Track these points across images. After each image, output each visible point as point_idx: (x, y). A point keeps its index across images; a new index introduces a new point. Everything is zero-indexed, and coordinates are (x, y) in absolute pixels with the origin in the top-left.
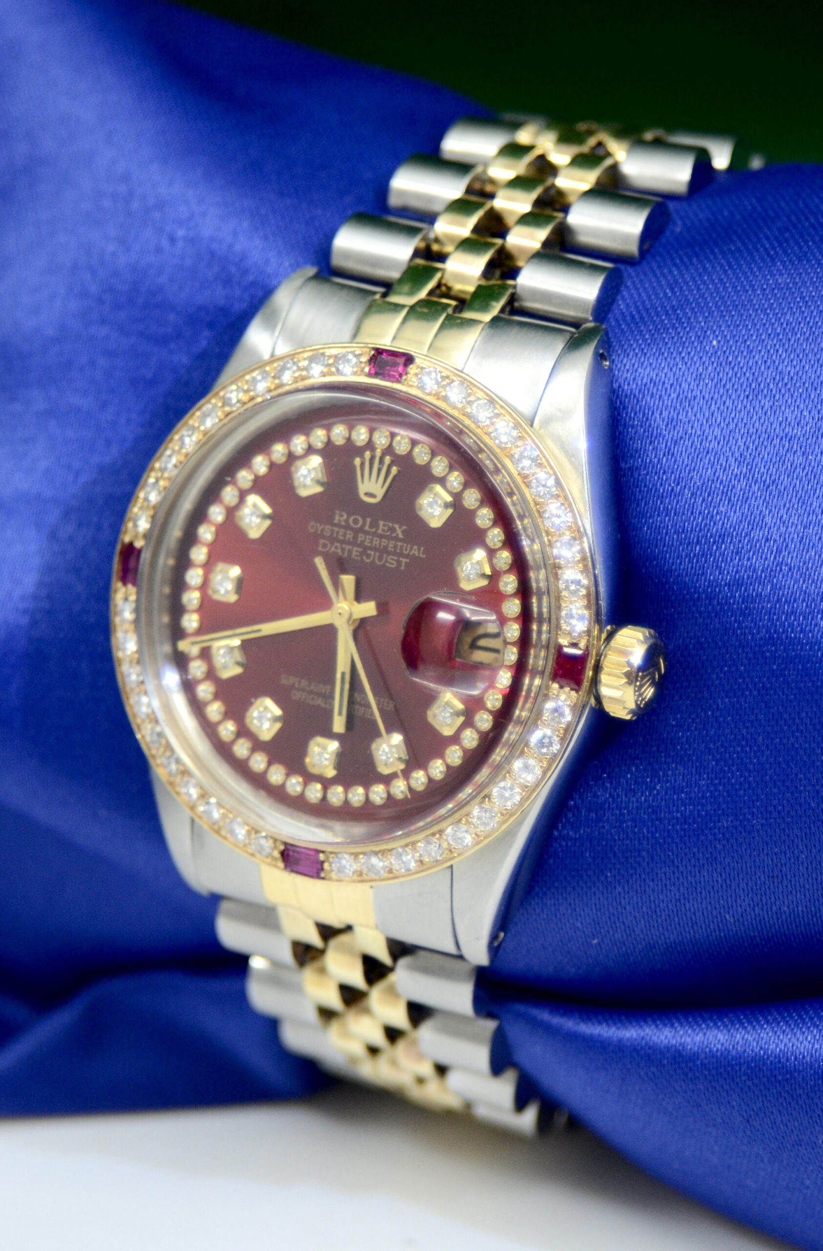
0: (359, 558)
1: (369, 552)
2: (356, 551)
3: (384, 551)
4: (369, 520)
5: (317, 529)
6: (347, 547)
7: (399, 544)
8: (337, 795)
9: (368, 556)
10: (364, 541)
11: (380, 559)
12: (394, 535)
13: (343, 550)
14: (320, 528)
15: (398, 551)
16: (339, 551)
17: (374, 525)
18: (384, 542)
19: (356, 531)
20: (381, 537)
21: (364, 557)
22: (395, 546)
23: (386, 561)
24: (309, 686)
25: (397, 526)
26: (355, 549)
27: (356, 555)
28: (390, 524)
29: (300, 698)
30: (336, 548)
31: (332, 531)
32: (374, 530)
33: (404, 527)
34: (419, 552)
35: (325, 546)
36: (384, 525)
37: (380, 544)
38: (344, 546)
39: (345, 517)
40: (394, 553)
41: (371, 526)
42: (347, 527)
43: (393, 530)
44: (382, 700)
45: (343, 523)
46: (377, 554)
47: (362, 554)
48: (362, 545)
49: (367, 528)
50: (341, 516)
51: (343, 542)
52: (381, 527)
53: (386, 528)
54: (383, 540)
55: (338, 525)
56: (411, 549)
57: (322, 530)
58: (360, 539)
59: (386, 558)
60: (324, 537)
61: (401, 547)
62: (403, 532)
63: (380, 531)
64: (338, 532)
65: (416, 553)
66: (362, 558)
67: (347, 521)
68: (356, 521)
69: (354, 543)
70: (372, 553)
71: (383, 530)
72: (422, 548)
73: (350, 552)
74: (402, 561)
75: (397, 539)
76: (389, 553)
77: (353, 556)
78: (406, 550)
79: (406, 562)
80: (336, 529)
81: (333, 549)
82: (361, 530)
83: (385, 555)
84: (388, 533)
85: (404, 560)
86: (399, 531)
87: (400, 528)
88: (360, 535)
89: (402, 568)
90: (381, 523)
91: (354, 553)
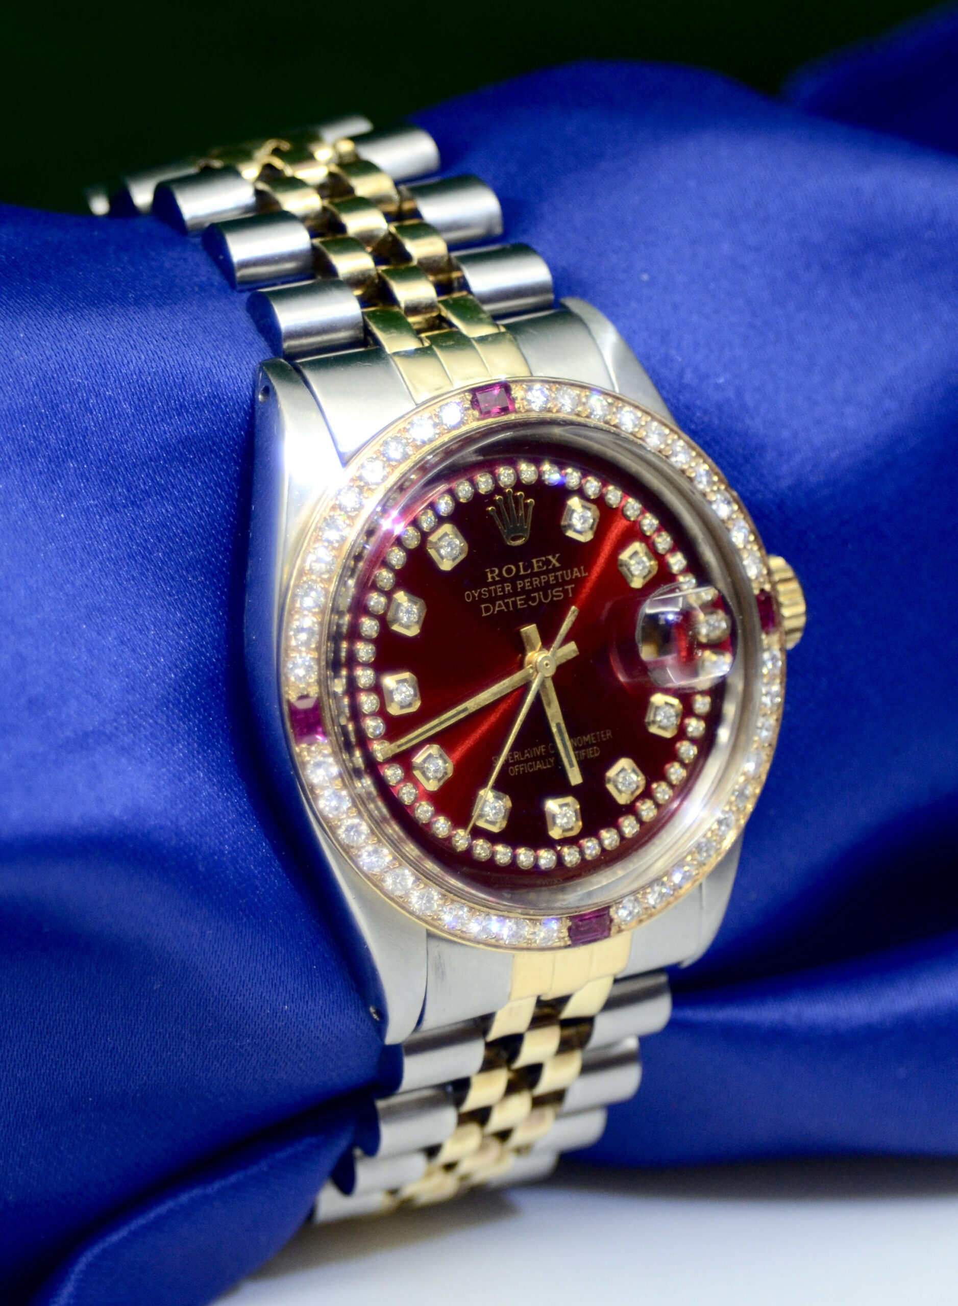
0: (526, 606)
1: (532, 595)
2: (519, 600)
3: (547, 587)
4: (521, 564)
5: (474, 597)
6: (510, 601)
7: (559, 573)
8: (591, 847)
9: (534, 599)
10: (524, 586)
11: (546, 597)
12: (551, 567)
13: (507, 605)
14: (476, 595)
15: (560, 581)
16: (504, 608)
17: (529, 566)
18: (544, 578)
19: (513, 581)
20: (538, 574)
21: (530, 603)
22: (556, 577)
23: (553, 596)
24: (523, 755)
25: (550, 557)
26: (518, 598)
27: (521, 605)
28: (544, 559)
29: (519, 772)
30: (500, 606)
31: (490, 592)
32: (529, 571)
33: (557, 555)
34: (580, 573)
35: (487, 609)
36: (538, 562)
37: (540, 582)
38: (506, 601)
39: (497, 571)
40: (558, 585)
41: (525, 569)
42: (503, 580)
43: (548, 562)
44: (598, 733)
45: (497, 579)
46: (541, 593)
47: (526, 601)
48: (524, 591)
49: (522, 573)
50: (493, 572)
51: (502, 598)
52: (535, 565)
53: (541, 564)
54: (542, 577)
55: (494, 583)
56: (572, 574)
57: (480, 594)
58: (519, 586)
59: (552, 593)
60: (485, 601)
61: (562, 576)
62: (558, 560)
63: (536, 570)
64: (495, 590)
65: (578, 574)
66: (529, 605)
67: (500, 574)
68: (509, 571)
69: (515, 593)
70: (536, 594)
71: (539, 567)
72: (582, 568)
73: (514, 603)
74: (567, 590)
75: (555, 569)
76: (552, 587)
77: (519, 607)
78: (568, 576)
79: (572, 588)
80: (493, 588)
81: (497, 609)
82: (518, 577)
83: (549, 591)
84: (545, 568)
85: (569, 587)
86: (554, 561)
87: (554, 557)
88: (518, 582)
89: (571, 595)
90: (534, 561)
91: (519, 603)
